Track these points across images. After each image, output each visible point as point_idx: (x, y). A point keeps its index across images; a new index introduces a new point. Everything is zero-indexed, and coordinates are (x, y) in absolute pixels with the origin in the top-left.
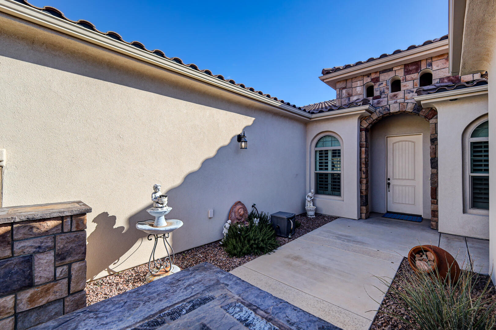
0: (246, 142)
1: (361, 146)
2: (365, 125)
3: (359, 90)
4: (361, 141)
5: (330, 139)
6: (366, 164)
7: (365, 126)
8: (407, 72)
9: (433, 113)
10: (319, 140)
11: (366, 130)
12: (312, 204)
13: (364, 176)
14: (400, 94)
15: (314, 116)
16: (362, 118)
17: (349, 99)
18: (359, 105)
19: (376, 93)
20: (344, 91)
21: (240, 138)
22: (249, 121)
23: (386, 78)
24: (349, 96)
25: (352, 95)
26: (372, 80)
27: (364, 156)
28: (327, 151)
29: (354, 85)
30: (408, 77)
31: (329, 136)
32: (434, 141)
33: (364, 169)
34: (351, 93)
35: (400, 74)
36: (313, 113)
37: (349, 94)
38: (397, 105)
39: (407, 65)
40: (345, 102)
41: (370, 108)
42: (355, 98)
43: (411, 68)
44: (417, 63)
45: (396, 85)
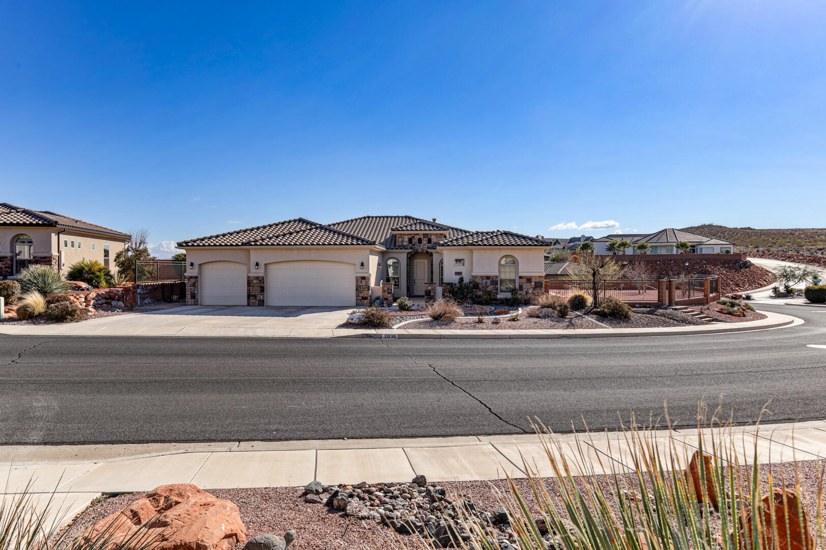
0: (379, 266)
2: (409, 256)
3: (407, 240)
4: (407, 263)
6: (409, 273)
8: (424, 237)
9: (431, 255)
11: (409, 258)
14: (422, 245)
16: (408, 253)
18: (409, 249)
19: (413, 243)
20: (400, 239)
22: (378, 257)
23: (417, 237)
24: (402, 242)
26: (412, 237)
27: (408, 270)
29: (404, 238)
30: (424, 239)
32: (432, 265)
33: (408, 275)
35: (422, 237)
38: (420, 250)
39: (424, 234)
40: (400, 244)
41: (412, 250)
42: (405, 244)
43: (426, 236)
44: (427, 234)
45: (420, 241)
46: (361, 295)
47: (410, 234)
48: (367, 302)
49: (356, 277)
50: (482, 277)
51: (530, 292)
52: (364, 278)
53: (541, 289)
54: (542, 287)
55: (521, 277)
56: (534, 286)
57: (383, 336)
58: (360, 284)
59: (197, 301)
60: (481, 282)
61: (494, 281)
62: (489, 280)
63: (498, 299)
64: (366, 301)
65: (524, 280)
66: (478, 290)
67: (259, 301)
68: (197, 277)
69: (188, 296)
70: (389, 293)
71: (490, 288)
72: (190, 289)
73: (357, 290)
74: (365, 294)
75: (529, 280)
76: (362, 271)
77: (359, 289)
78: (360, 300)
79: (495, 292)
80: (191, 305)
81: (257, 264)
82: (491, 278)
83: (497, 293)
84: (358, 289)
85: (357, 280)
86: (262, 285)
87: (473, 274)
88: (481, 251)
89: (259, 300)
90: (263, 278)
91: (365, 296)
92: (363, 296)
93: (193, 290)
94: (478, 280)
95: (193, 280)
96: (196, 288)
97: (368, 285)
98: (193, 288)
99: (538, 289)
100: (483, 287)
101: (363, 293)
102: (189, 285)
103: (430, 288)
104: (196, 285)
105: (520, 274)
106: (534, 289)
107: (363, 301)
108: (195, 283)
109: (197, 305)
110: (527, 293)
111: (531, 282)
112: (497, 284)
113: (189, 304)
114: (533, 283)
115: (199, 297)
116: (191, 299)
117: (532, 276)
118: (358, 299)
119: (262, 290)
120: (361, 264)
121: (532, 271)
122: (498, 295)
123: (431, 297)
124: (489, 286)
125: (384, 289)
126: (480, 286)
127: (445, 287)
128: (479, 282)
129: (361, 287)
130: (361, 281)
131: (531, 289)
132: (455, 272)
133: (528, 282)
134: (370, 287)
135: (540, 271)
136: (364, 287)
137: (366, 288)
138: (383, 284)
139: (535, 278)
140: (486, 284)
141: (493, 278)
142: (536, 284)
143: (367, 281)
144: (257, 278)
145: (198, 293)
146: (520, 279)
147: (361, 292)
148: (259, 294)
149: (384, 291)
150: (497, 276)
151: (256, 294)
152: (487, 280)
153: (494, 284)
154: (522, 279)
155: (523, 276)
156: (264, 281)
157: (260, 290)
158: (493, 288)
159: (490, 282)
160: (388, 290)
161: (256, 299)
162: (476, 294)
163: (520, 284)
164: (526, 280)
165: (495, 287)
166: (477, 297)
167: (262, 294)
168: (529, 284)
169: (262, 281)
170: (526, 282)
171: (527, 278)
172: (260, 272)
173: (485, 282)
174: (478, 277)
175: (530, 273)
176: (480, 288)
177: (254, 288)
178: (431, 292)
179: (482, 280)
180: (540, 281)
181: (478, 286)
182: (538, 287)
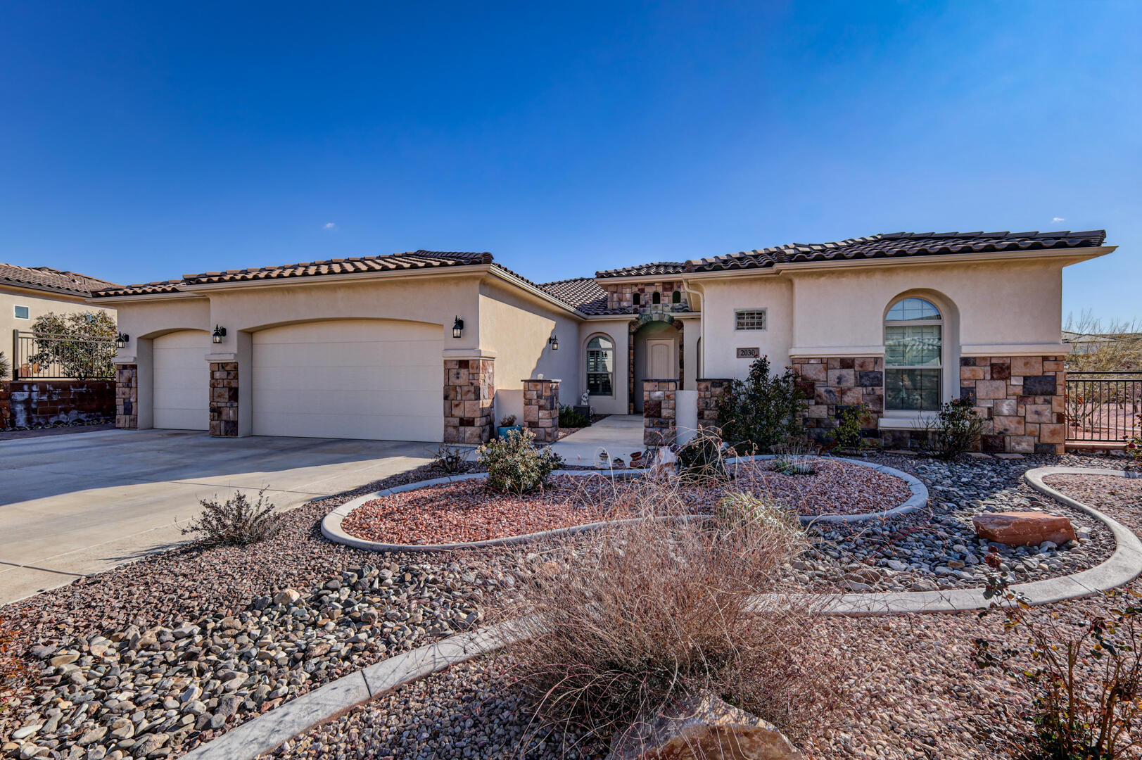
0: (557, 344)
1: (630, 348)
3: (628, 295)
4: (630, 343)
5: (603, 340)
7: (633, 330)
8: (665, 289)
9: (680, 325)
10: (591, 341)
11: (634, 334)
13: (632, 376)
14: (660, 306)
15: (590, 317)
16: (631, 323)
17: (620, 303)
18: (631, 314)
19: (642, 302)
20: (615, 295)
21: (552, 340)
23: (650, 291)
24: (620, 300)
26: (639, 290)
27: (632, 358)
29: (624, 291)
30: (665, 293)
31: (602, 337)
32: (681, 347)
33: (632, 369)
35: (660, 290)
36: (589, 314)
38: (657, 315)
39: (664, 283)
40: (616, 306)
41: (637, 316)
42: (625, 304)
43: (667, 286)
44: (671, 283)
45: (656, 298)
46: (458, 412)
47: (636, 285)
48: (471, 434)
49: (445, 362)
50: (826, 363)
51: (1005, 409)
52: (464, 364)
53: (1050, 402)
54: (1053, 393)
55: (966, 362)
56: (1019, 391)
58: (453, 381)
59: (135, 420)
60: (822, 376)
61: (867, 373)
62: (851, 372)
63: (882, 432)
64: (469, 431)
65: (982, 371)
66: (812, 402)
67: (227, 422)
68: (134, 367)
69: (120, 409)
70: (541, 408)
71: (854, 397)
72: (124, 394)
73: (446, 398)
74: (467, 409)
75: (1001, 370)
76: (457, 343)
77: (452, 395)
78: (455, 427)
79: (870, 407)
80: (124, 428)
81: (222, 332)
82: (857, 362)
83: (879, 413)
84: (450, 395)
85: (447, 371)
86: (233, 384)
87: (794, 352)
88: (823, 279)
89: (225, 421)
90: (235, 366)
91: (468, 415)
92: (461, 414)
93: (127, 396)
94: (811, 372)
95: (127, 373)
96: (133, 390)
97: (475, 383)
98: (127, 390)
99: (1040, 399)
100: (829, 391)
101: (462, 406)
102: (121, 385)
103: (658, 394)
104: (134, 385)
105: (967, 351)
106: (1021, 400)
107: (462, 429)
108: (130, 380)
109: (135, 428)
110: (992, 413)
111: (1008, 377)
112: (879, 384)
113: (120, 425)
114: (1017, 382)
115: (141, 410)
116: (125, 414)
117: (1010, 357)
118: (449, 422)
119: (234, 395)
120: (454, 325)
121: (1010, 340)
122: (882, 417)
123: (662, 423)
124: (849, 389)
125: (528, 397)
126: (818, 389)
127: (707, 393)
128: (815, 377)
129: (458, 389)
130: (458, 374)
131: (1007, 402)
132: (738, 349)
133: (995, 376)
134: (484, 391)
135: (1045, 339)
136: (466, 389)
137: (470, 393)
138: (525, 381)
139: (1026, 364)
140: (839, 383)
141: (863, 363)
142: (1028, 382)
143: (471, 371)
144: (223, 366)
145: (137, 401)
146: (964, 368)
147: (457, 402)
148: (229, 404)
149: (528, 403)
150: (881, 358)
151: (219, 405)
152: (844, 372)
153: (867, 383)
154: (974, 365)
155: (975, 358)
156: (237, 374)
157: (229, 397)
158: (863, 394)
159: (853, 377)
160: (538, 397)
161: (224, 417)
162: (807, 414)
163: (965, 383)
164: (989, 368)
165: (874, 393)
166: (808, 424)
167: (232, 406)
168: (1001, 383)
169: (232, 373)
170: (988, 377)
171: (994, 361)
172: (229, 351)
173: (838, 375)
174: (812, 361)
175: (1003, 344)
176: (819, 396)
177: (218, 390)
178: (663, 405)
179: (827, 369)
180: (1043, 372)
181: (813, 389)
182: (1036, 395)
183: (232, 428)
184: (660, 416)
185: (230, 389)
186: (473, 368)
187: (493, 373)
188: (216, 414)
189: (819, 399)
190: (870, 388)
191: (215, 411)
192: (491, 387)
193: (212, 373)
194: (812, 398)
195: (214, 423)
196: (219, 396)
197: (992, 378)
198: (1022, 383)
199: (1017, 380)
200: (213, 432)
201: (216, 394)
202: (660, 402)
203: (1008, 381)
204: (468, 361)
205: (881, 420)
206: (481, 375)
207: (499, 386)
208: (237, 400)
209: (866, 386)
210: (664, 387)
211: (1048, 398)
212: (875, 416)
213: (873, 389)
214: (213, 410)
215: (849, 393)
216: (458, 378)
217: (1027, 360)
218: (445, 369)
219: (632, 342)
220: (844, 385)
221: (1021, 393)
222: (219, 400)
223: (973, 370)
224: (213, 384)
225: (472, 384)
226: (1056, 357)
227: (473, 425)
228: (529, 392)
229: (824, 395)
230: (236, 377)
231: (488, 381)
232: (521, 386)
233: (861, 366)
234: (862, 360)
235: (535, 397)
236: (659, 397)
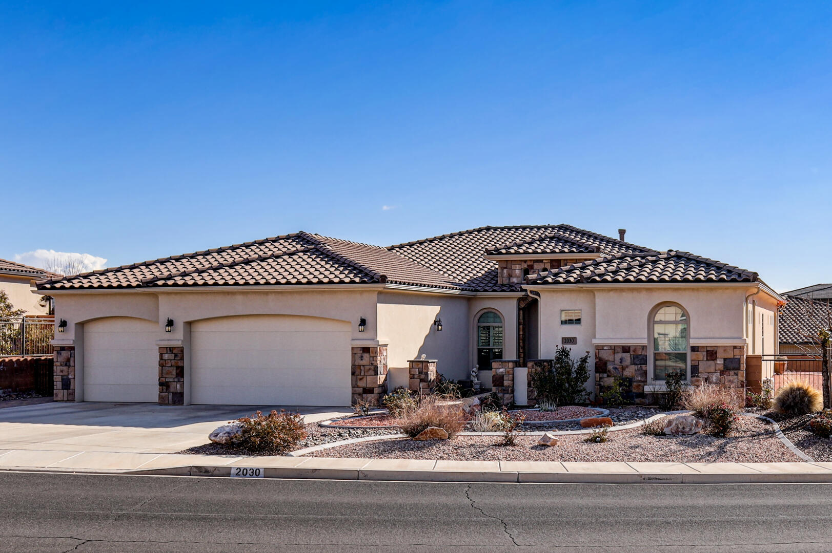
0: (441, 325)
1: (519, 323)
3: (518, 272)
4: (519, 319)
5: (492, 315)
6: (524, 340)
7: (523, 306)
8: (552, 266)
10: (481, 317)
11: (523, 309)
12: (476, 379)
13: (521, 351)
15: (479, 293)
16: (520, 300)
17: (509, 280)
18: (518, 291)
20: (505, 271)
21: (437, 323)
22: (437, 309)
25: (512, 276)
26: (528, 266)
27: (521, 333)
28: (490, 326)
29: (514, 267)
31: (491, 312)
33: (521, 344)
34: (511, 274)
35: (548, 266)
36: (478, 290)
37: (509, 275)
40: (506, 282)
42: (514, 280)
43: (555, 264)
46: (362, 384)
47: (525, 261)
48: (372, 400)
49: (353, 348)
50: (614, 349)
51: (714, 379)
52: (366, 350)
53: (737, 374)
54: (739, 369)
55: (694, 349)
56: (721, 367)
57: (233, 471)
58: (359, 362)
59: (73, 394)
60: (611, 358)
61: (638, 356)
62: (628, 355)
63: (647, 395)
64: (370, 397)
65: (701, 355)
66: (605, 375)
67: (175, 394)
68: (72, 349)
69: (58, 384)
70: (422, 380)
71: (630, 372)
72: (62, 371)
73: (353, 374)
74: (368, 382)
75: (712, 354)
76: (361, 335)
77: (357, 373)
78: (359, 394)
79: (639, 378)
80: (62, 401)
81: (170, 323)
82: (632, 349)
83: (645, 382)
85: (354, 355)
86: (180, 364)
87: (595, 341)
88: (611, 293)
89: (173, 393)
90: (182, 350)
91: (369, 386)
92: (364, 385)
93: (65, 373)
94: (605, 355)
95: (65, 354)
96: (71, 369)
97: (374, 363)
98: (65, 368)
99: (732, 373)
100: (615, 368)
101: (365, 379)
102: (58, 364)
103: (501, 370)
104: (72, 364)
105: (693, 342)
107: (365, 395)
108: (68, 360)
109: (73, 401)
111: (715, 359)
112: (645, 363)
113: (59, 399)
114: (720, 362)
115: (76, 385)
116: (63, 389)
117: (717, 346)
118: (355, 391)
119: (180, 372)
120: (359, 323)
121: (717, 335)
122: (647, 385)
123: (504, 390)
124: (627, 366)
125: (412, 373)
126: (609, 366)
127: (533, 370)
128: (607, 359)
129: (362, 368)
130: (362, 357)
131: (715, 374)
132: (563, 338)
133: (708, 358)
134: (381, 368)
135: (736, 336)
136: (367, 367)
137: (370, 371)
138: (410, 361)
139: (725, 350)
140: (621, 362)
141: (635, 349)
142: (726, 362)
143: (371, 355)
144: (171, 350)
145: (74, 378)
146: (693, 353)
147: (361, 377)
148: (176, 380)
149: (412, 377)
150: (646, 346)
151: (167, 380)
152: (624, 355)
153: (638, 362)
154: (698, 351)
155: (698, 347)
156: (183, 356)
157: (177, 374)
158: (635, 370)
159: (629, 359)
160: (419, 373)
161: (172, 390)
162: (602, 383)
163: (693, 362)
164: (705, 353)
165: (642, 369)
166: (602, 390)
167: (179, 381)
168: (712, 362)
169: (179, 355)
170: (705, 359)
171: (708, 349)
172: (177, 338)
173: (620, 357)
174: (605, 348)
175: (713, 338)
176: (609, 371)
177: (166, 369)
178: (505, 378)
179: (614, 353)
180: (734, 356)
181: (606, 366)
182: (730, 370)
183: (178, 399)
184: (503, 385)
185: (178, 368)
186: (372, 353)
187: (386, 356)
188: (165, 387)
189: (609, 373)
190: (639, 366)
191: (164, 385)
192: (385, 366)
193: (161, 355)
194: (605, 372)
195: (163, 394)
196: (167, 374)
197: (707, 360)
198: (723, 363)
199: (720, 361)
200: (162, 402)
201: (164, 371)
202: (503, 376)
203: (716, 361)
204: (369, 348)
205: (645, 387)
206: (379, 358)
207: (391, 364)
208: (183, 376)
209: (637, 364)
210: (505, 366)
211: (736, 372)
212: (642, 384)
213: (641, 367)
214: (161, 384)
215: (627, 369)
216: (362, 360)
217: (725, 348)
218: (352, 353)
219: (521, 318)
220: (624, 364)
221: (722, 369)
222: (167, 376)
223: (697, 354)
224: (162, 364)
225: (372, 364)
226: (740, 346)
227: (373, 393)
228: (413, 369)
229: (612, 370)
230: (182, 359)
231: (383, 362)
232: (407, 365)
233: (634, 351)
234: (634, 348)
235: (418, 373)
236: (502, 372)
